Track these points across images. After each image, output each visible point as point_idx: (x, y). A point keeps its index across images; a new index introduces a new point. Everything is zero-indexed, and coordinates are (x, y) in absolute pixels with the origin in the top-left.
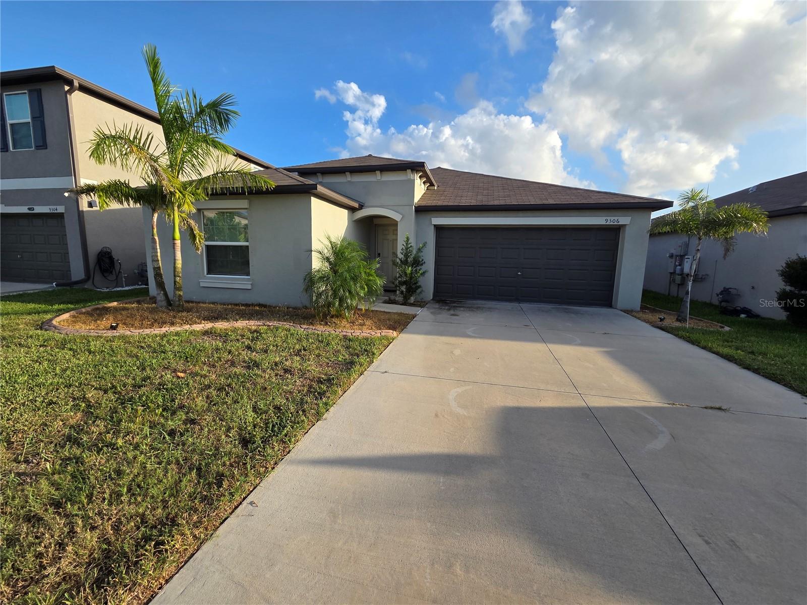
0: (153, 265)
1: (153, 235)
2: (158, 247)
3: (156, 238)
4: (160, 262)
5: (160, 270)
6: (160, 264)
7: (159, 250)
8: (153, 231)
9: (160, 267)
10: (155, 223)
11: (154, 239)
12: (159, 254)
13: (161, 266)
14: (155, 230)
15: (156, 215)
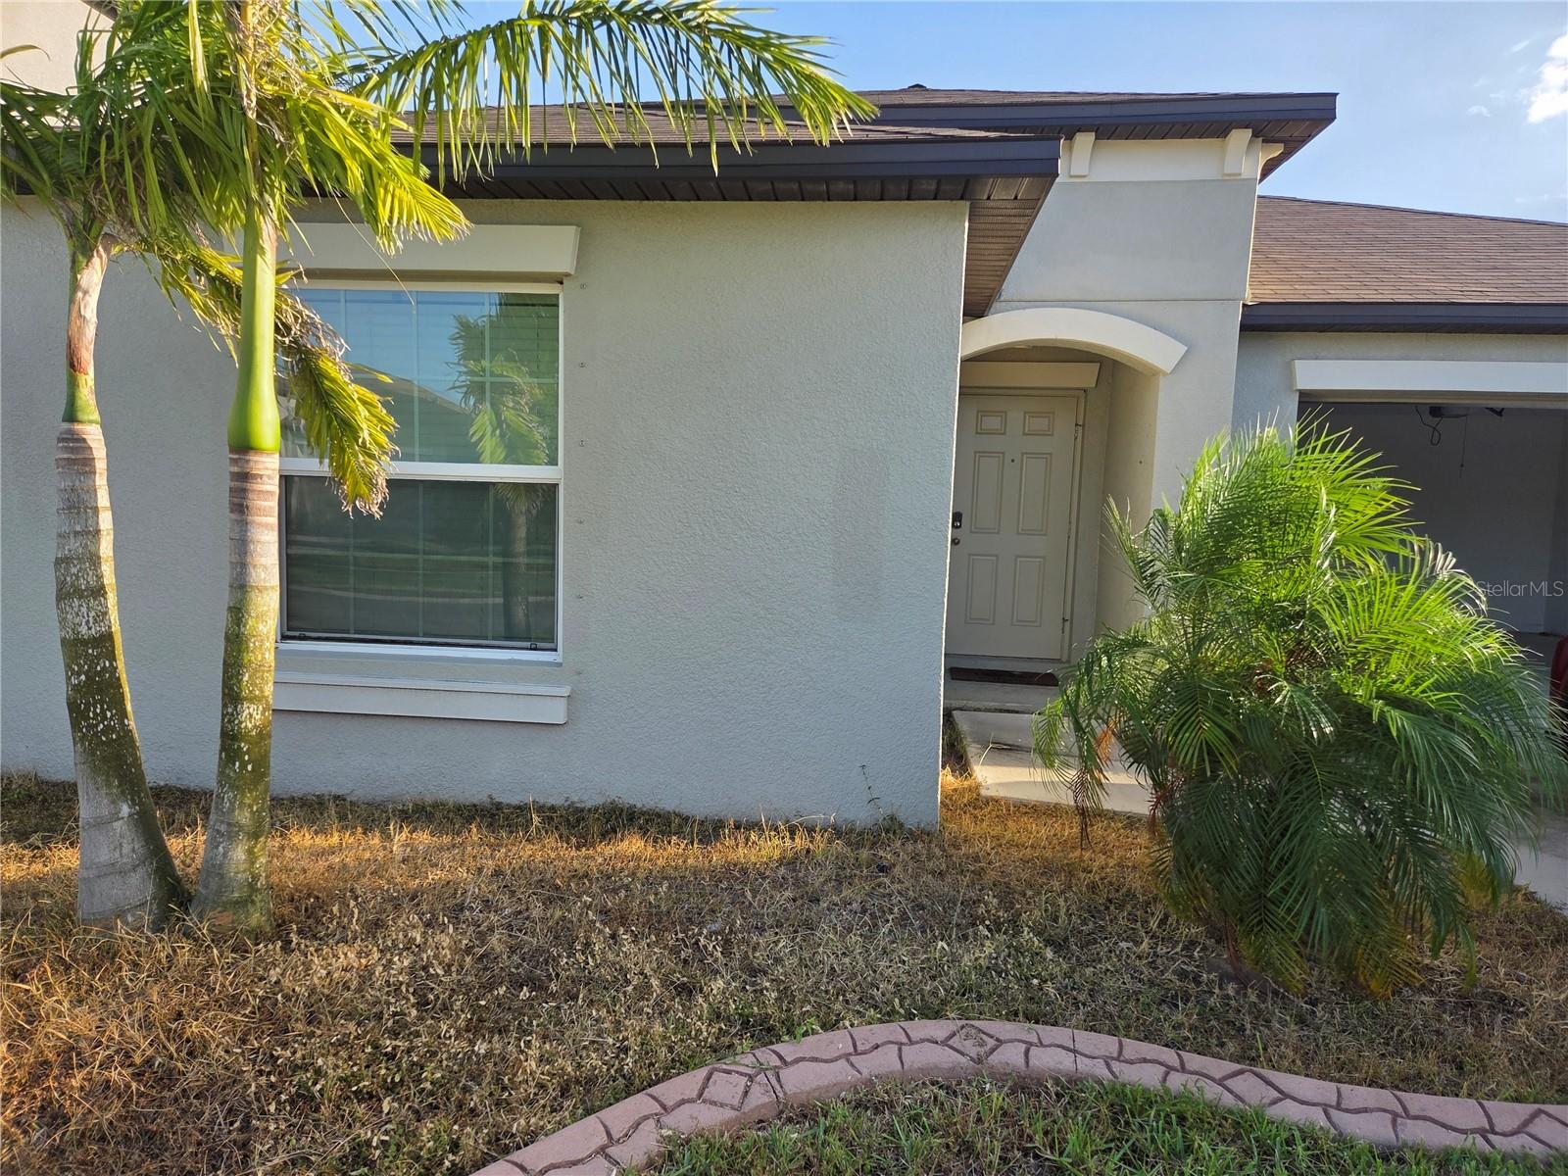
0: (62, 621)
1: (71, 416)
2: (103, 499)
3: (93, 434)
4: (112, 599)
5: (112, 657)
6: (114, 616)
7: (106, 521)
8: (73, 385)
9: (108, 637)
10: (90, 332)
11: (75, 445)
12: (106, 547)
13: (116, 628)
14: (87, 381)
15: (93, 276)
